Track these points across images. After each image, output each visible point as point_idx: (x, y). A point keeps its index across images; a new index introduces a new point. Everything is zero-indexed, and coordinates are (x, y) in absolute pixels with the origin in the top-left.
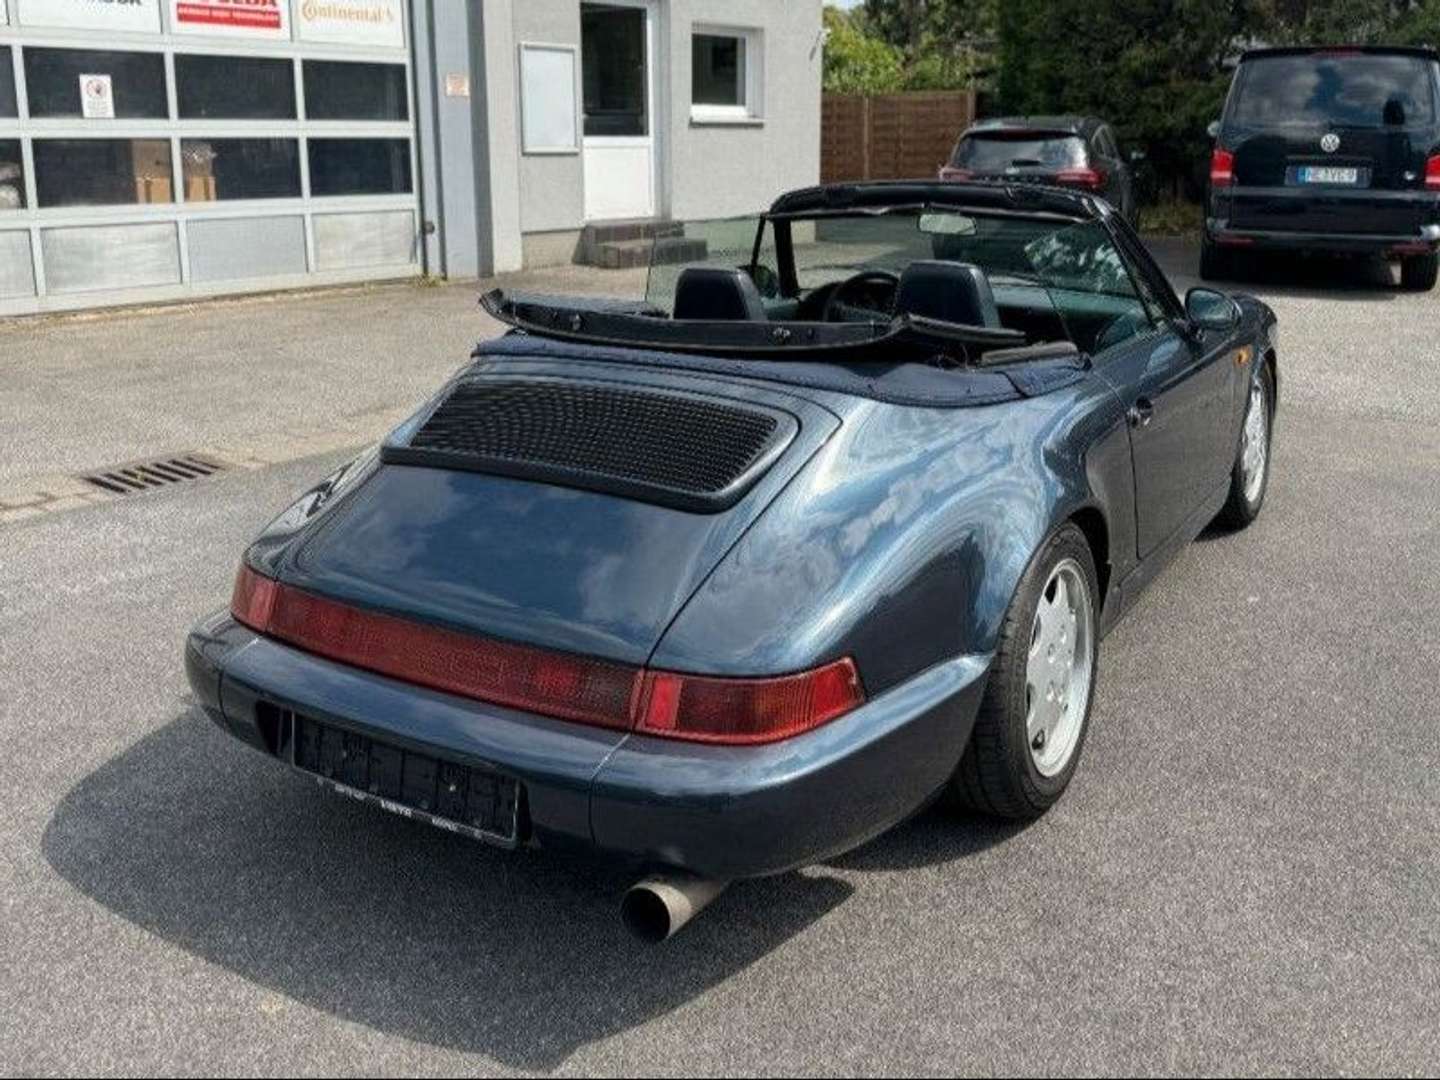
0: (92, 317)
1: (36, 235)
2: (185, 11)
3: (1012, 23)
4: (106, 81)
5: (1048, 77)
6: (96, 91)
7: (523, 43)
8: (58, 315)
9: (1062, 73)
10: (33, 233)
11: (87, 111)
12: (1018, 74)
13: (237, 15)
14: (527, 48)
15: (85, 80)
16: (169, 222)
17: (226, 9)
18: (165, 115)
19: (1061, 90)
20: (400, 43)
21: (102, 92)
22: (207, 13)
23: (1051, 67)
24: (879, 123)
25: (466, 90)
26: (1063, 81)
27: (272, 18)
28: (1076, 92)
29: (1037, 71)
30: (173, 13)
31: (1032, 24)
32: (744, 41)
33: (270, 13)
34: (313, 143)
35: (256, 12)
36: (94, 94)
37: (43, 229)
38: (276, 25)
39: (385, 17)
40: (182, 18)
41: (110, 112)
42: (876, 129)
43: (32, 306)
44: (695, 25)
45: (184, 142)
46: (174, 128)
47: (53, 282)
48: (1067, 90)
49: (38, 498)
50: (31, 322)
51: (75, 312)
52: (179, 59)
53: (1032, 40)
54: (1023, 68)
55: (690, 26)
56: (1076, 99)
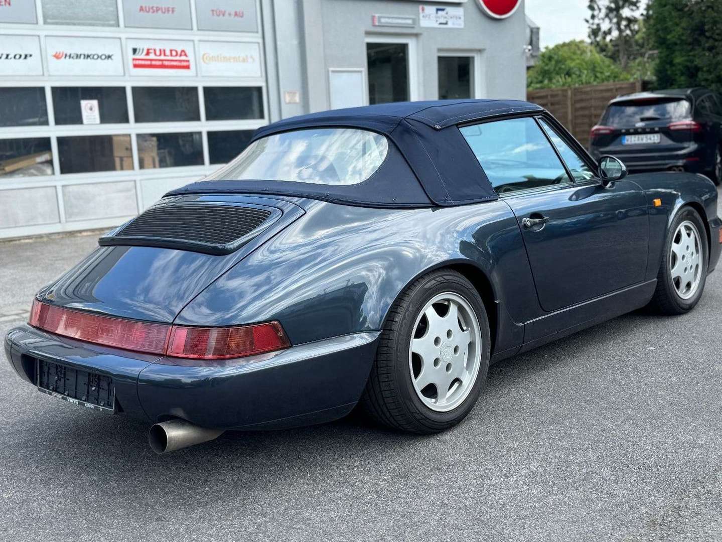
0: (89, 233)
1: (59, 190)
2: (137, 62)
3: (661, 33)
4: (95, 103)
5: (687, 67)
6: (90, 109)
7: (331, 69)
8: (72, 234)
9: (696, 63)
10: (58, 187)
11: (85, 120)
12: (668, 67)
13: (166, 63)
14: (333, 72)
15: (84, 103)
16: (130, 181)
17: (160, 60)
18: (126, 120)
19: (697, 76)
20: (259, 74)
21: (93, 109)
22: (149, 63)
23: (687, 61)
24: (578, 105)
25: (297, 99)
26: (698, 69)
27: (184, 64)
28: (706, 76)
29: (679, 64)
30: (131, 65)
31: (674, 34)
32: (473, 58)
33: (184, 61)
34: (210, 134)
35: (176, 61)
36: (89, 111)
37: (63, 186)
38: (188, 67)
39: (250, 60)
40: (136, 66)
41: (98, 120)
42: (576, 110)
43: (58, 228)
44: (440, 50)
45: (139, 136)
46: (132, 129)
47: (69, 215)
48: (700, 74)
49: (21, 312)
50: (57, 237)
51: (80, 232)
52: (135, 90)
53: (676, 44)
54: (671, 64)
55: (436, 51)
56: (706, 80)
